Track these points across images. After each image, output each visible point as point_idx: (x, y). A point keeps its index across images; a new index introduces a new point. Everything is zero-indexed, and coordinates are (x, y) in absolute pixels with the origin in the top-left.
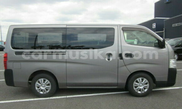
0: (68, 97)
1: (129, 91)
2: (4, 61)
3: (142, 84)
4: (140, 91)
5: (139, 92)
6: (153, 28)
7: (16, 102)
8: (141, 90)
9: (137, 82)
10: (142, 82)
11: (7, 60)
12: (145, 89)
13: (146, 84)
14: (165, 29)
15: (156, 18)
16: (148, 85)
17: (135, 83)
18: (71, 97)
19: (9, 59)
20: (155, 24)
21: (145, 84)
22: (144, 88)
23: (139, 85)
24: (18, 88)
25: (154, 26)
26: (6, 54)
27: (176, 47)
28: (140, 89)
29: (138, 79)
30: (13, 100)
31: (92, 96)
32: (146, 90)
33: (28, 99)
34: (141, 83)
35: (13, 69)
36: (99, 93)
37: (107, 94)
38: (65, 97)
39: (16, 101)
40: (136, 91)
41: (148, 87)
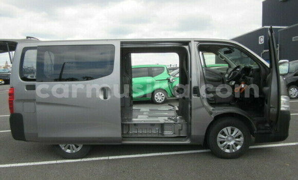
0: (111, 158)
1: (211, 149)
2: (10, 101)
3: (232, 137)
4: (228, 148)
5: (227, 151)
6: (260, 43)
7: (28, 166)
8: (231, 147)
9: (223, 133)
10: (232, 133)
11: (13, 98)
12: (237, 145)
13: (239, 137)
14: (280, 45)
15: (265, 27)
16: (242, 139)
17: (220, 135)
18: (115, 159)
19: (16, 97)
20: (263, 36)
21: (236, 138)
22: (235, 143)
23: (227, 138)
24: (34, 143)
25: (261, 40)
26: (12, 89)
27: (295, 75)
28: (229, 145)
29: (225, 130)
30: (24, 162)
31: (149, 157)
32: (238, 147)
33: (48, 161)
34: (230, 136)
35: (23, 114)
36: (161, 152)
37: (175, 154)
38: (107, 158)
39: (32, 164)
40: (222, 149)
41: (242, 142)
